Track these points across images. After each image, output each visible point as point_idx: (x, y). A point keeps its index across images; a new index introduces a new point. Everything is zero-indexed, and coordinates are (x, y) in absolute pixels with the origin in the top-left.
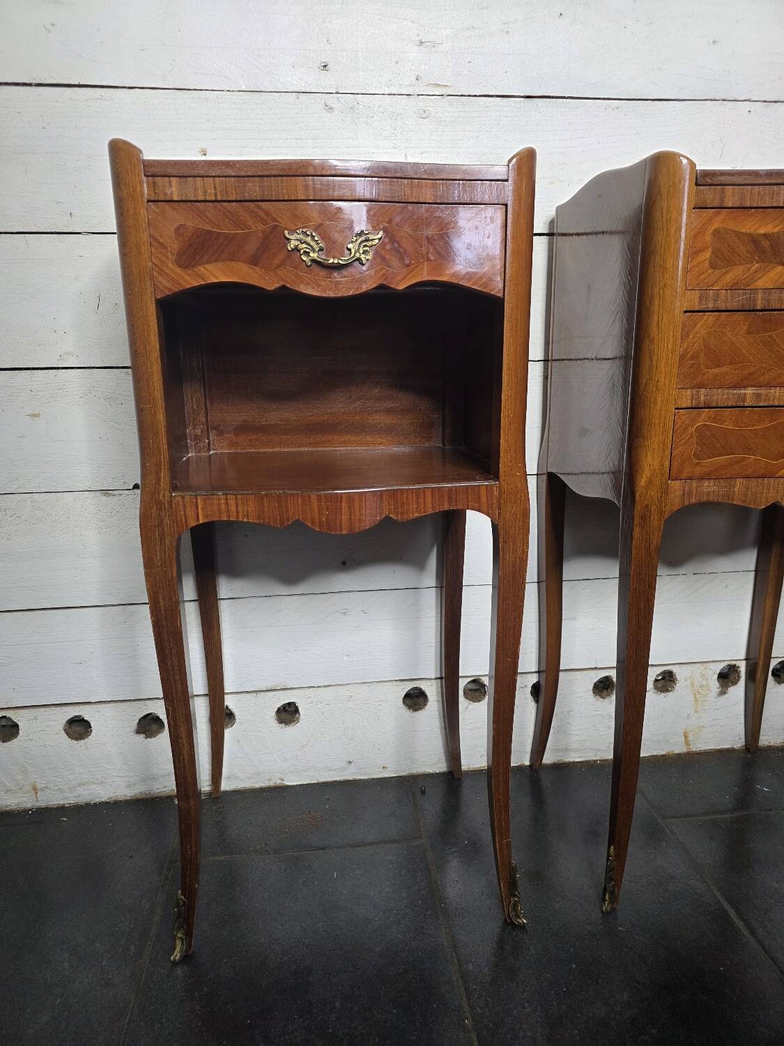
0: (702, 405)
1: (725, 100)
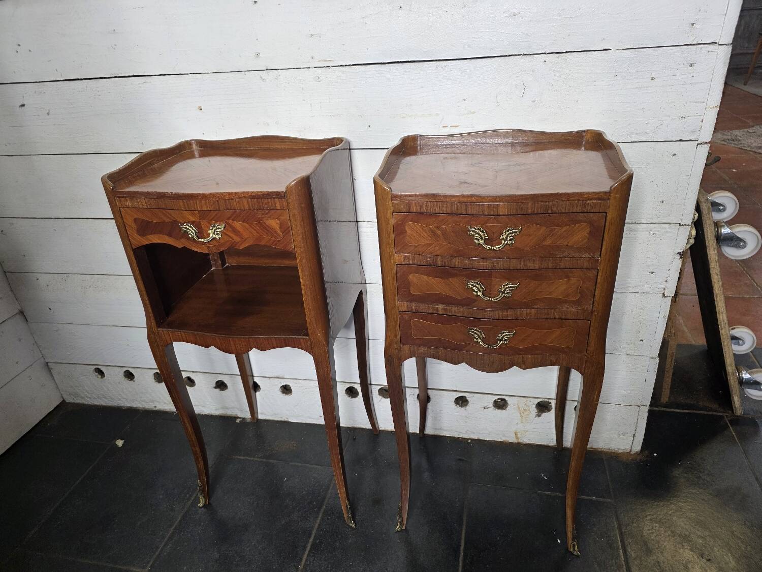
0: (414, 310)
1: (525, 55)
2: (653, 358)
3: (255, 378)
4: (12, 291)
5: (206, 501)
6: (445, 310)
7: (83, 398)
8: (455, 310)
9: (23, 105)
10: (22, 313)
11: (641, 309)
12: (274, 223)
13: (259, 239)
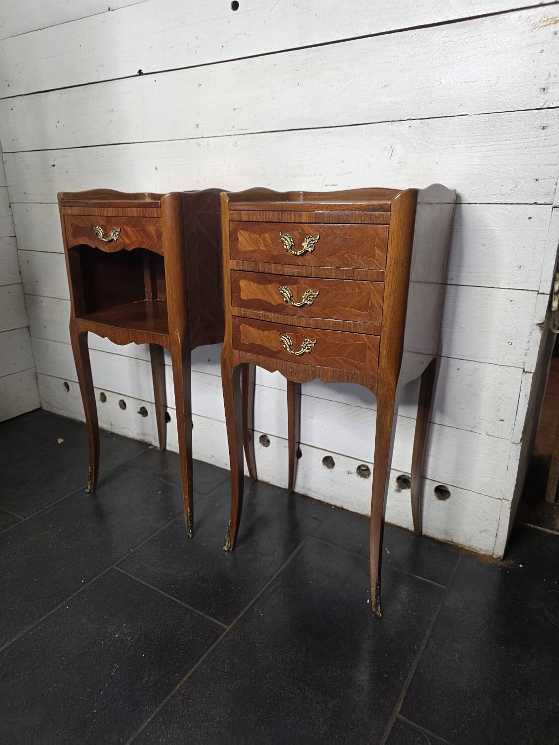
0: (243, 316)
1: (393, 121)
2: (514, 443)
3: (168, 409)
4: (26, 309)
5: (91, 489)
6: (265, 315)
7: (53, 407)
8: (272, 316)
9: (54, 166)
10: (28, 328)
11: (501, 383)
12: (152, 229)
13: (142, 242)
